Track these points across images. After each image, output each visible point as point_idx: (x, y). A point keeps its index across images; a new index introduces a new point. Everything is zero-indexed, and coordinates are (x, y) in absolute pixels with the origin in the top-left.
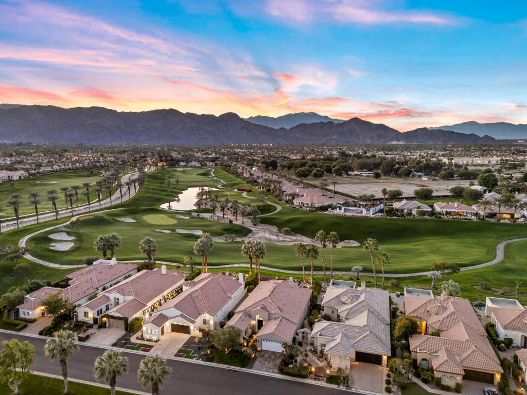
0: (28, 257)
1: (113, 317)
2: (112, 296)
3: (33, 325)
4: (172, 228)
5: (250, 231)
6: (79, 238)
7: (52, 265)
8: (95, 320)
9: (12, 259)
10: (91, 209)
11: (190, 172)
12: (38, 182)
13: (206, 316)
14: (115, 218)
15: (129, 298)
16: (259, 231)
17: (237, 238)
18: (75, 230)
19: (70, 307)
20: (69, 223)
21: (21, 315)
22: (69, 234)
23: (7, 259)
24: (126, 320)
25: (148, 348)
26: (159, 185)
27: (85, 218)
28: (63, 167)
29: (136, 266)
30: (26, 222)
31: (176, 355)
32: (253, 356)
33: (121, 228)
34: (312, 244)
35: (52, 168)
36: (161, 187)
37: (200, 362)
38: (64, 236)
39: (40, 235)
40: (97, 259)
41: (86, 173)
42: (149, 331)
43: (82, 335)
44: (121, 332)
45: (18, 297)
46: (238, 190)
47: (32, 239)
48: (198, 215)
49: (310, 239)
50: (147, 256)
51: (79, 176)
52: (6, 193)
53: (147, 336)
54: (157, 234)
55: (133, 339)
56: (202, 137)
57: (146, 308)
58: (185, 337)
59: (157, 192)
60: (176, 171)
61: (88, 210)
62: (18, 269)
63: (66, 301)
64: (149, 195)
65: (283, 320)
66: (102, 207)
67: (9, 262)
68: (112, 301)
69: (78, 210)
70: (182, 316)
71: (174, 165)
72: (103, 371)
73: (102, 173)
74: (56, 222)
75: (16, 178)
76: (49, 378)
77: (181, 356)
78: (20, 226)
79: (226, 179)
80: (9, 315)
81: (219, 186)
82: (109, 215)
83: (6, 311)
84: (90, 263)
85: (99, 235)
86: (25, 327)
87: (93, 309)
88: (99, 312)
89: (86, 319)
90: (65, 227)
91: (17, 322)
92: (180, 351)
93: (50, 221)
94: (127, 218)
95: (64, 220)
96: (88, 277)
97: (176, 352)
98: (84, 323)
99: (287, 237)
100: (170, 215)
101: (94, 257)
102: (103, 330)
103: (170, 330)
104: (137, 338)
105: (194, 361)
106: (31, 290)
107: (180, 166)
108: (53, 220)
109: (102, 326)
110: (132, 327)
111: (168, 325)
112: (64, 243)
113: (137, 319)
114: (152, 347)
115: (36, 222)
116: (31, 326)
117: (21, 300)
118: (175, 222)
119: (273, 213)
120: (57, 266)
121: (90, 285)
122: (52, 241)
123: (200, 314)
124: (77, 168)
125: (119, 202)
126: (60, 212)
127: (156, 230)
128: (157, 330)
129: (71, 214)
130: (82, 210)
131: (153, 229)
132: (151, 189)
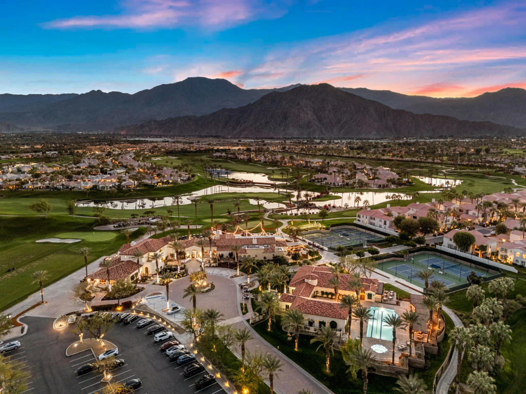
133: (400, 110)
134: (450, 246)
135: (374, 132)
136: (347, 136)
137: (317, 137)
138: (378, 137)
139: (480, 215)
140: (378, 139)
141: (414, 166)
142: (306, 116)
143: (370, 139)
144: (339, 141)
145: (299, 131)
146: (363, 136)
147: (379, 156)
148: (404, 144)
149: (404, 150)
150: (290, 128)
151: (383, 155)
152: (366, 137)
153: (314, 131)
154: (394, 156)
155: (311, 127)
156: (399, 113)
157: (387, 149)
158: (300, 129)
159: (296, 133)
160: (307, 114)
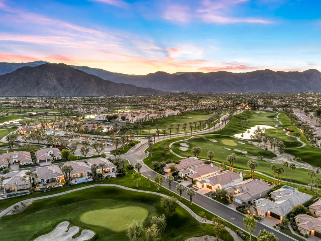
0: (171, 151)
1: (189, 178)
2: (191, 170)
3: (167, 174)
4: (232, 148)
5: (275, 156)
6: (191, 146)
7: (178, 156)
8: (184, 177)
9: (165, 151)
10: (200, 133)
11: (262, 115)
12: (184, 117)
13: (219, 185)
14: (208, 139)
15: (196, 172)
16: (282, 157)
17: (264, 158)
18: (190, 143)
19: (178, 171)
20: (188, 139)
21: (164, 170)
22: (187, 144)
23: (164, 151)
24: (192, 179)
25: (197, 190)
26: (239, 122)
27: (196, 138)
28: (196, 109)
29: (204, 162)
30: (174, 136)
31: (205, 195)
32: (230, 202)
33: (209, 144)
34: (312, 170)
35: (191, 109)
36: (239, 124)
37: (211, 199)
38: (185, 145)
39: (177, 143)
40: (192, 156)
41: (206, 113)
42: (198, 185)
43: (179, 181)
44: (190, 183)
45: (164, 164)
46: (285, 130)
47: (174, 144)
48: (251, 143)
49: (312, 167)
50: (210, 159)
51: (202, 114)
52: (171, 121)
53: (198, 186)
54: (224, 150)
55: (193, 186)
56: (287, 87)
57: (201, 177)
58: (210, 190)
59: (236, 127)
60: (255, 113)
61: (198, 134)
62: (166, 155)
63: (176, 169)
64: (230, 128)
65: (247, 193)
66: (205, 133)
67: (164, 152)
68: (191, 172)
69: (195, 133)
70: (210, 182)
71: (255, 109)
72: (178, 189)
73: (213, 113)
74: (185, 138)
75: (176, 114)
76: (167, 189)
77: (206, 195)
78: (172, 138)
79: (284, 121)
80: (161, 170)
81: (276, 126)
82: (206, 137)
83: (160, 168)
84: (188, 157)
85: (199, 146)
86: (164, 174)
87: (184, 173)
88: (186, 175)
89: (181, 176)
90: (187, 141)
91: (163, 172)
92: (206, 194)
93: (183, 137)
94: (214, 140)
95: (187, 137)
96: (186, 162)
97: (205, 194)
98: (181, 177)
99: (298, 163)
100: (235, 141)
101: (191, 155)
102: (185, 181)
103: (206, 187)
104: (195, 186)
105: (209, 198)
106: (168, 163)
107: (259, 110)
108: (184, 137)
109: (186, 180)
110: (194, 182)
111: (205, 184)
112: (184, 148)
113: (196, 180)
114: (198, 190)
115: (177, 137)
116: (166, 174)
117: (164, 165)
118: (236, 145)
119: (298, 148)
120: (179, 156)
121: (185, 165)
122: (181, 146)
123: (217, 183)
124: (202, 109)
125: (214, 131)
126: (187, 133)
127: (224, 148)
128: (201, 185)
129: (191, 135)
130: (196, 133)
131: (223, 147)
132: (233, 125)
133: (108, 81)
134: (121, 120)
135: (95, 93)
136: (80, 95)
137: (61, 95)
138: (97, 95)
139: (131, 115)
140: (98, 96)
141: (115, 107)
142: (53, 83)
143: (93, 97)
144: (77, 98)
145: (49, 92)
146: (89, 95)
147: (100, 104)
148: (111, 98)
149: (111, 101)
150: (42, 90)
151: (101, 103)
152: (91, 95)
153: (59, 92)
154: (106, 103)
155: (57, 90)
156: (108, 82)
157: (103, 101)
158: (49, 91)
159: (47, 93)
160: (53, 82)
